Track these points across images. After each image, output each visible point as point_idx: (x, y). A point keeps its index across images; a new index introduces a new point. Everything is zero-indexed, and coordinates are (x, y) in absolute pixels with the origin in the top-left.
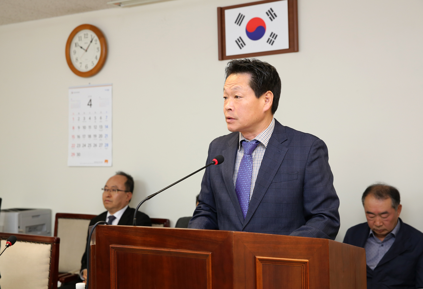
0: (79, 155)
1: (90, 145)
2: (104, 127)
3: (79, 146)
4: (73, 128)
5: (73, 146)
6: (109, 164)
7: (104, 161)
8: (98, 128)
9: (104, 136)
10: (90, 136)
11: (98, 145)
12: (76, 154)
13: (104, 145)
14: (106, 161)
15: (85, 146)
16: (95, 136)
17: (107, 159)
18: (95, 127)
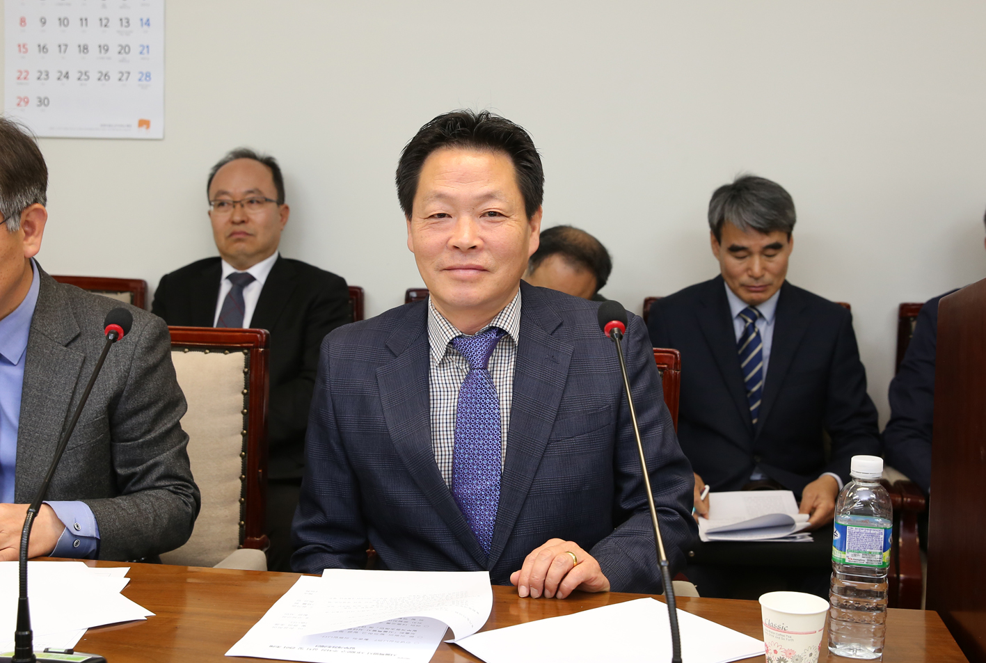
0: (43, 102)
1: (84, 75)
2: (135, 23)
3: (44, 75)
4: (23, 21)
5: (23, 76)
6: (155, 131)
7: (136, 123)
8: (114, 23)
9: (135, 50)
10: (84, 49)
11: (114, 76)
12: (34, 101)
13: (135, 76)
14: (144, 123)
15: (67, 76)
16: (104, 48)
17: (145, 117)
18: (104, 23)
